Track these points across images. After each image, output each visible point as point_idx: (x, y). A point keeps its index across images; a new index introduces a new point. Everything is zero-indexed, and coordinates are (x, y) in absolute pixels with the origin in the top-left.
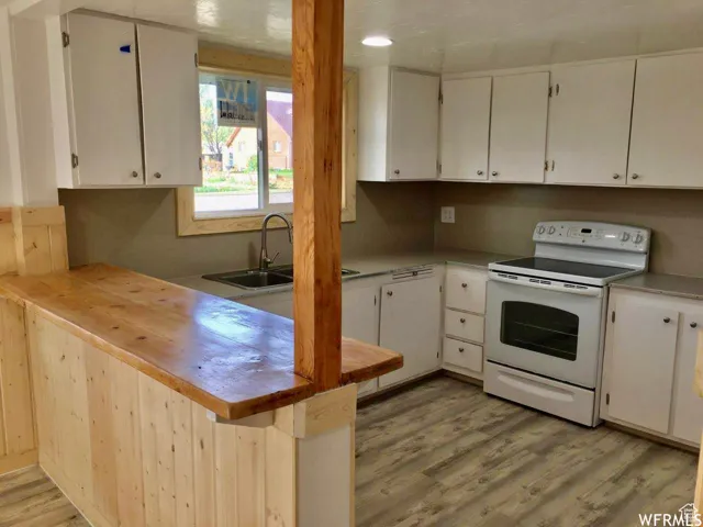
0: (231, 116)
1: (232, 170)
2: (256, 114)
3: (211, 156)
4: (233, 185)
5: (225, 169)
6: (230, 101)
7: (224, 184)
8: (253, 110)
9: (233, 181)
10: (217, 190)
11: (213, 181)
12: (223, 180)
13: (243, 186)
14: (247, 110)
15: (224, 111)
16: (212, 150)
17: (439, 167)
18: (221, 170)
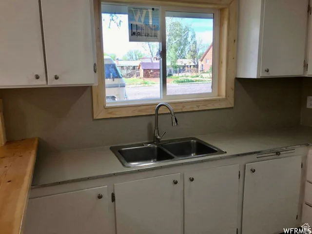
0: (139, 34)
1: (202, 72)
2: (159, 33)
3: (194, 66)
4: (202, 79)
5: (199, 72)
6: (138, 23)
7: (197, 79)
8: (156, 29)
9: (202, 77)
10: (193, 81)
11: (193, 77)
12: (198, 76)
13: (205, 79)
14: (152, 29)
15: (134, 30)
16: (194, 63)
17: (306, 66)
18: (198, 72)
